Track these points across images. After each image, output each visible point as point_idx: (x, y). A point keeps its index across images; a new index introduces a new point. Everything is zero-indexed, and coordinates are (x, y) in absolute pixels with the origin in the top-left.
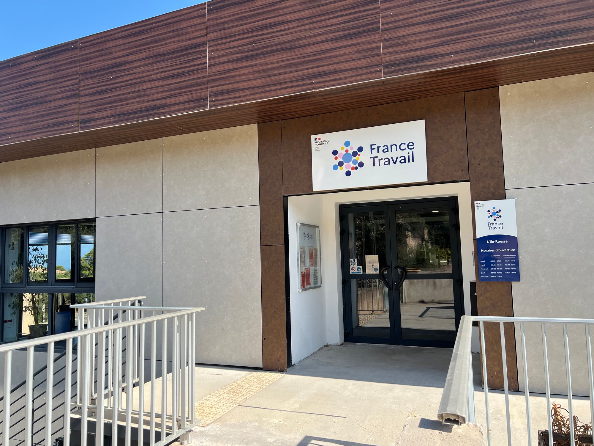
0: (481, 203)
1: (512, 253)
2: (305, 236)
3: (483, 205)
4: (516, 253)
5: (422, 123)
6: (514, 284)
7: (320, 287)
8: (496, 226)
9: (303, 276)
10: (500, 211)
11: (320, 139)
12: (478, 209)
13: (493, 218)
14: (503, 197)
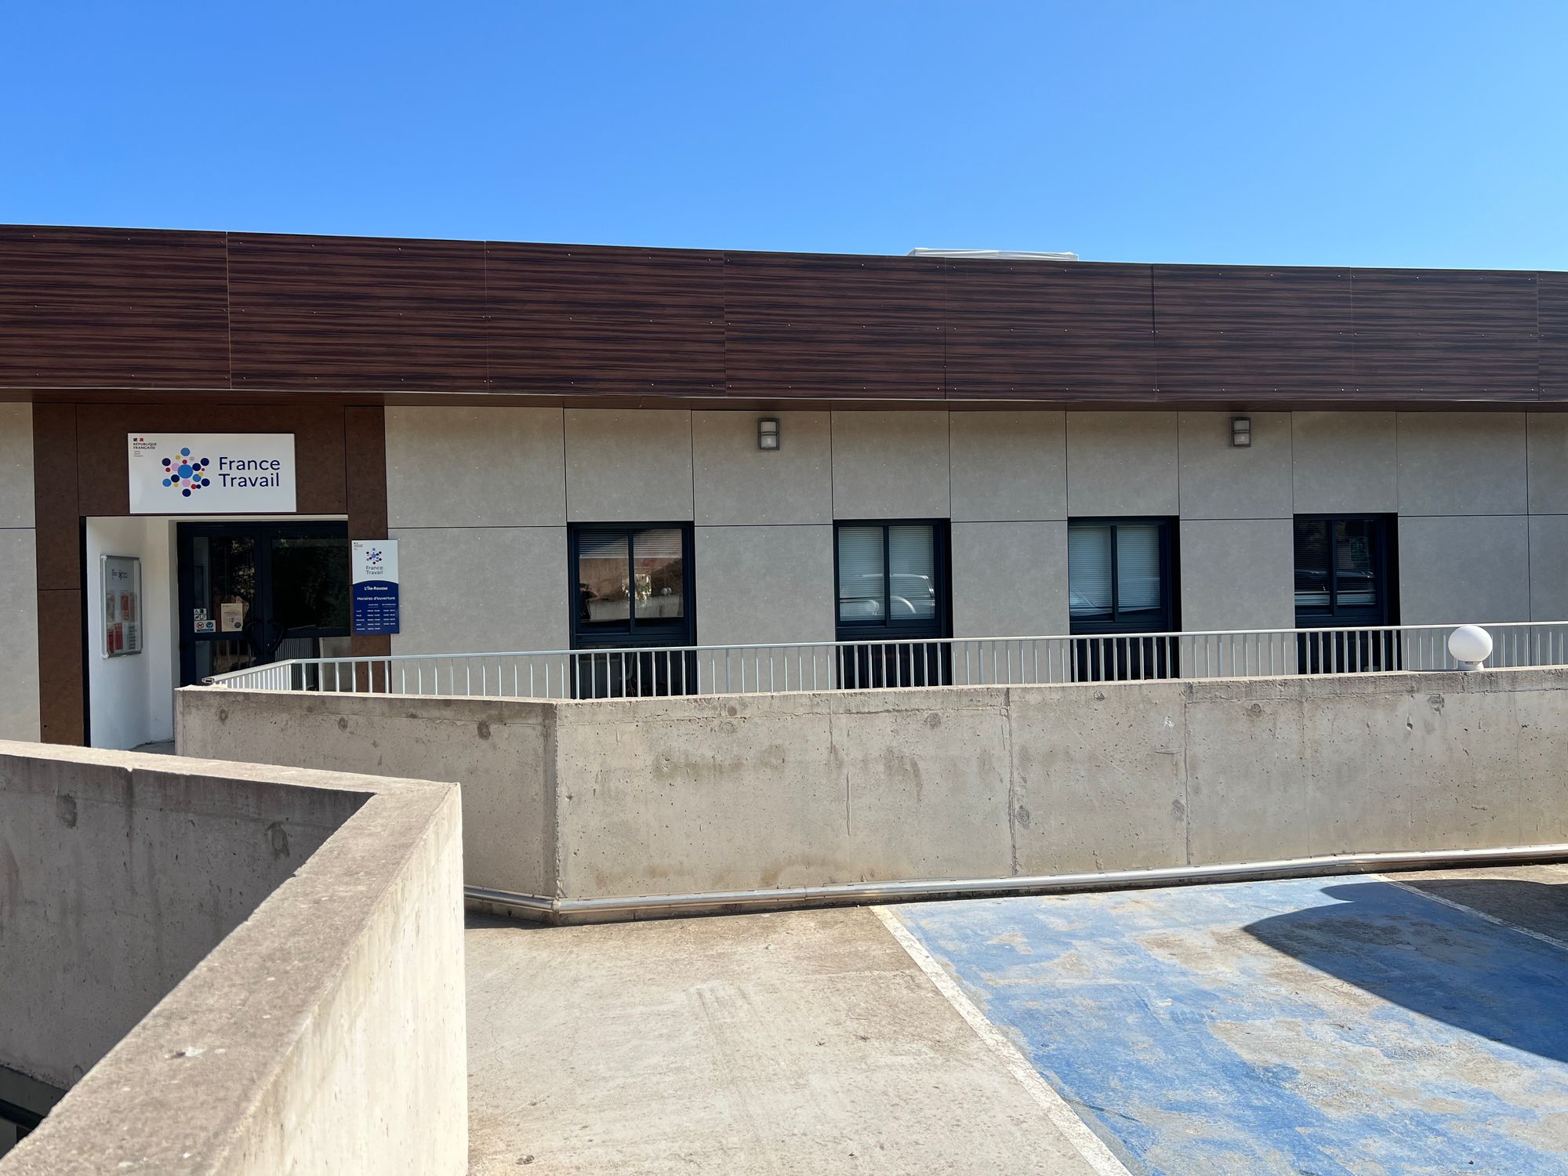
0: (360, 542)
1: (391, 602)
2: (114, 574)
3: (361, 546)
4: (397, 601)
5: (290, 438)
6: (394, 637)
7: (140, 652)
8: (375, 570)
9: (110, 636)
10: (380, 553)
11: (142, 440)
12: (355, 549)
13: (373, 560)
14: (384, 537)
